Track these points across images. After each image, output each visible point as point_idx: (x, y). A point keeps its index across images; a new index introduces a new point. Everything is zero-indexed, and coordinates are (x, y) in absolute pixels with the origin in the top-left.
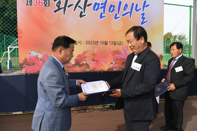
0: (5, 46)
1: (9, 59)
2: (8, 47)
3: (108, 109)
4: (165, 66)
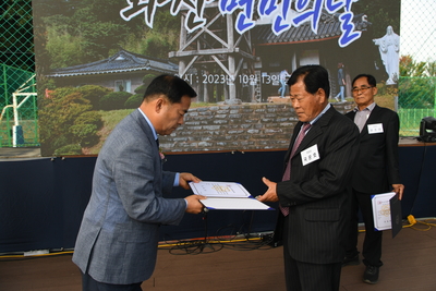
3: (258, 245)
4: (402, 137)
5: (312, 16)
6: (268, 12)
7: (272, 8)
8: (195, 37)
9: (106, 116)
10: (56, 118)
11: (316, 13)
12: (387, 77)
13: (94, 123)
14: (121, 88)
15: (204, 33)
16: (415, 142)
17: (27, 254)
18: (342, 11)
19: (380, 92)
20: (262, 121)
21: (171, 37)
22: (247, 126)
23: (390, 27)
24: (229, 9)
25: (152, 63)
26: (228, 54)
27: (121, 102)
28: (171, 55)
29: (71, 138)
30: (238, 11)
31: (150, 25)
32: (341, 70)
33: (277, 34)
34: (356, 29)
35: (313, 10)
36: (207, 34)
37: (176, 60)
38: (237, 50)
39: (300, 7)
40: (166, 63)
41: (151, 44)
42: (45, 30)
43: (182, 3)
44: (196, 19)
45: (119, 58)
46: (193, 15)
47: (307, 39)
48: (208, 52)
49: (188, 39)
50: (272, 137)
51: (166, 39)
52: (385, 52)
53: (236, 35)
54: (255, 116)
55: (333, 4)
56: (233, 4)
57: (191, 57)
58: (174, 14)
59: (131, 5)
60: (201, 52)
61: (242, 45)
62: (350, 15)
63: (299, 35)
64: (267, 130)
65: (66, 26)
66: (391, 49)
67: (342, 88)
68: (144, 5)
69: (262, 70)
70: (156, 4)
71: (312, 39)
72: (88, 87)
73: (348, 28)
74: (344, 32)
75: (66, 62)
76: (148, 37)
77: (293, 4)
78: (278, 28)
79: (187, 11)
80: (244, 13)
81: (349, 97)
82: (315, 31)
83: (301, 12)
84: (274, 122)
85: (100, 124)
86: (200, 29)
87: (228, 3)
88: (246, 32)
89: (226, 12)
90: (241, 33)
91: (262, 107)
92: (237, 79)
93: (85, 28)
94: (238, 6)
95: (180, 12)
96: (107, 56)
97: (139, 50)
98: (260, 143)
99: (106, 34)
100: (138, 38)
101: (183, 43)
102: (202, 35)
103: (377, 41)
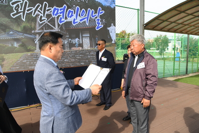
4: (119, 60)
5: (86, 19)
6: (70, 17)
7: (72, 15)
8: (43, 25)
9: (6, 56)
11: (88, 18)
12: (112, 40)
14: (12, 45)
15: (46, 24)
16: (122, 62)
18: (96, 18)
19: (110, 46)
20: (70, 57)
21: (33, 25)
22: (64, 58)
23: (112, 24)
24: (56, 15)
25: (25, 35)
27: (12, 51)
28: (33, 32)
30: (59, 16)
31: (24, 20)
32: (97, 38)
33: (74, 25)
34: (101, 24)
35: (86, 17)
36: (48, 24)
37: (35, 34)
38: (59, 30)
39: (82, 16)
40: (31, 35)
41: (25, 27)
43: (37, 12)
44: (43, 18)
45: (11, 33)
46: (41, 17)
48: (48, 31)
49: (40, 26)
50: (74, 62)
51: (31, 25)
52: (111, 32)
53: (59, 25)
54: (67, 55)
55: (93, 15)
56: (57, 13)
57: (42, 32)
58: (34, 16)
59: (15, 12)
61: (61, 28)
62: (99, 19)
63: (82, 25)
64: (72, 60)
66: (113, 31)
68: (21, 12)
69: (69, 38)
70: (26, 12)
71: (86, 27)
73: (99, 24)
74: (97, 25)
76: (23, 25)
77: (79, 14)
78: (74, 23)
79: (39, 15)
80: (62, 17)
82: (88, 24)
83: (83, 17)
84: (74, 57)
85: (3, 60)
86: (45, 22)
87: (55, 13)
88: (63, 24)
90: (61, 24)
91: (69, 51)
94: (59, 14)
95: (36, 15)
96: (5, 32)
97: (20, 30)
98: (69, 65)
99: (4, 23)
100: (19, 25)
101: (38, 28)
102: (45, 24)
103: (108, 28)
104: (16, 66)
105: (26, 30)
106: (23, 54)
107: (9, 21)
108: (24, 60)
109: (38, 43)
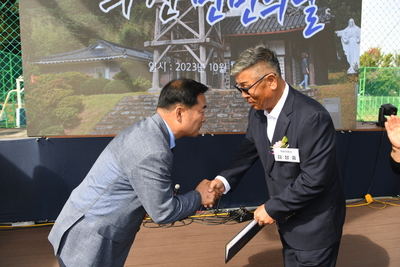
0: (12, 77)
1: (20, 107)
2: (18, 81)
3: (225, 220)
4: (363, 122)
5: (278, 9)
6: (237, 5)
8: (169, 28)
9: (87, 100)
10: (40, 102)
11: (282, 6)
12: (348, 66)
13: (76, 106)
14: (100, 75)
15: (178, 24)
16: (374, 127)
17: (14, 225)
18: (306, 4)
19: (341, 80)
20: (231, 106)
21: (147, 28)
22: (217, 110)
23: (351, 20)
24: (200, 2)
25: (129, 51)
26: (200, 44)
27: (99, 88)
28: (146, 44)
29: (55, 120)
30: (209, 4)
31: (127, 16)
32: (305, 60)
33: (246, 25)
34: (320, 22)
35: (279, 3)
36: (180, 25)
37: (151, 49)
38: (208, 40)
40: (142, 51)
41: (128, 34)
42: (30, 21)
44: (170, 11)
45: (99, 47)
46: (167, 7)
47: (273, 31)
48: (181, 42)
49: (162, 30)
50: (240, 121)
51: (142, 29)
52: (347, 43)
53: (207, 26)
54: (224, 102)
57: (165, 46)
58: (150, 7)
60: (174, 42)
61: (213, 36)
62: (314, 8)
63: (266, 27)
64: (235, 115)
65: (49, 17)
66: (353, 40)
67: (306, 76)
69: (231, 59)
71: (278, 30)
72: (70, 74)
73: (312, 20)
74: (308, 24)
75: (50, 51)
76: (126, 28)
79: (161, 4)
80: (215, 6)
81: (313, 85)
82: (281, 23)
83: (268, 5)
84: (242, 107)
85: (80, 108)
86: (174, 20)
88: (217, 24)
89: (198, 4)
90: (212, 24)
91: (231, 93)
92: (208, 67)
93: (68, 19)
95: (155, 4)
96: (87, 45)
97: (117, 40)
98: (228, 127)
99: (86, 24)
100: (116, 29)
101: (157, 34)
102: (176, 26)
103: (339, 33)
104: (106, 124)
105: (132, 41)
106: (122, 95)
107: (96, 21)
108: (124, 110)
109: (156, 71)
